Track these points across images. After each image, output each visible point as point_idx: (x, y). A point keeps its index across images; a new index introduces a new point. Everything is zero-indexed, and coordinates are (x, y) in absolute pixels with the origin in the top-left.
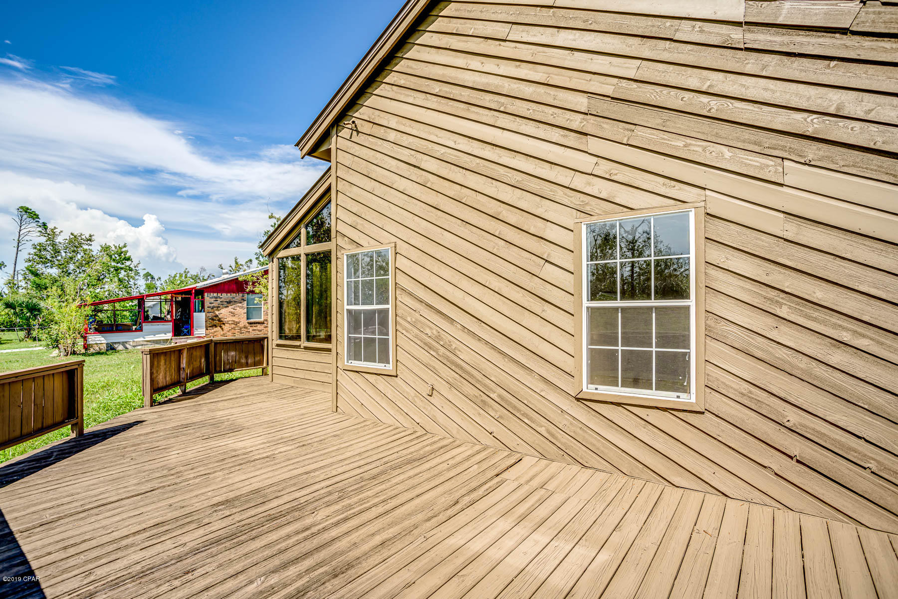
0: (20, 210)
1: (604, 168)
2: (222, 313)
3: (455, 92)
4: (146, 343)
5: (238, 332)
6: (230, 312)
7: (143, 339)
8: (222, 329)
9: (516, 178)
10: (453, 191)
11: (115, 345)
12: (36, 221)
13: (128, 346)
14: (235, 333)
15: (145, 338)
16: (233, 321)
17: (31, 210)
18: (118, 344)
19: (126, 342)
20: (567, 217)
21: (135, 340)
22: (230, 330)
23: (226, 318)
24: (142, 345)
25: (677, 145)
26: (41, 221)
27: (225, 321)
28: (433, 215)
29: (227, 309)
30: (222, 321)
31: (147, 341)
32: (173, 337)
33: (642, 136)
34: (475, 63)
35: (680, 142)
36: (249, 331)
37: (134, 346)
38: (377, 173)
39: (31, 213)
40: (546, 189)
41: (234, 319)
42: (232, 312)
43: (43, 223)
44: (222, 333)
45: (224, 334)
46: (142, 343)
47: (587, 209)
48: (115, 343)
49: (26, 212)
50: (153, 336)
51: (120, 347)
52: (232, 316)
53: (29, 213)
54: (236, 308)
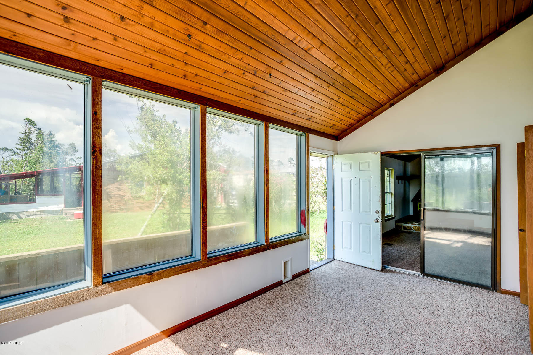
0: (25, 120)
2: (109, 188)
4: (39, 213)
5: (124, 204)
6: (116, 187)
7: (36, 210)
8: (110, 202)
11: (9, 215)
12: (35, 127)
13: (22, 216)
14: (121, 205)
15: (38, 209)
16: (119, 195)
17: (32, 120)
18: (13, 214)
19: (20, 212)
21: (29, 210)
22: (116, 202)
23: (113, 193)
24: (36, 215)
26: (37, 127)
27: (112, 195)
29: (113, 185)
30: (109, 195)
31: (40, 211)
32: (64, 209)
36: (133, 204)
37: (28, 216)
39: (32, 123)
41: (120, 193)
42: (118, 188)
43: (39, 128)
44: (109, 205)
45: (111, 206)
46: (35, 213)
48: (10, 213)
49: (29, 122)
50: (46, 207)
51: (15, 217)
52: (118, 190)
53: (31, 122)
54: (121, 184)
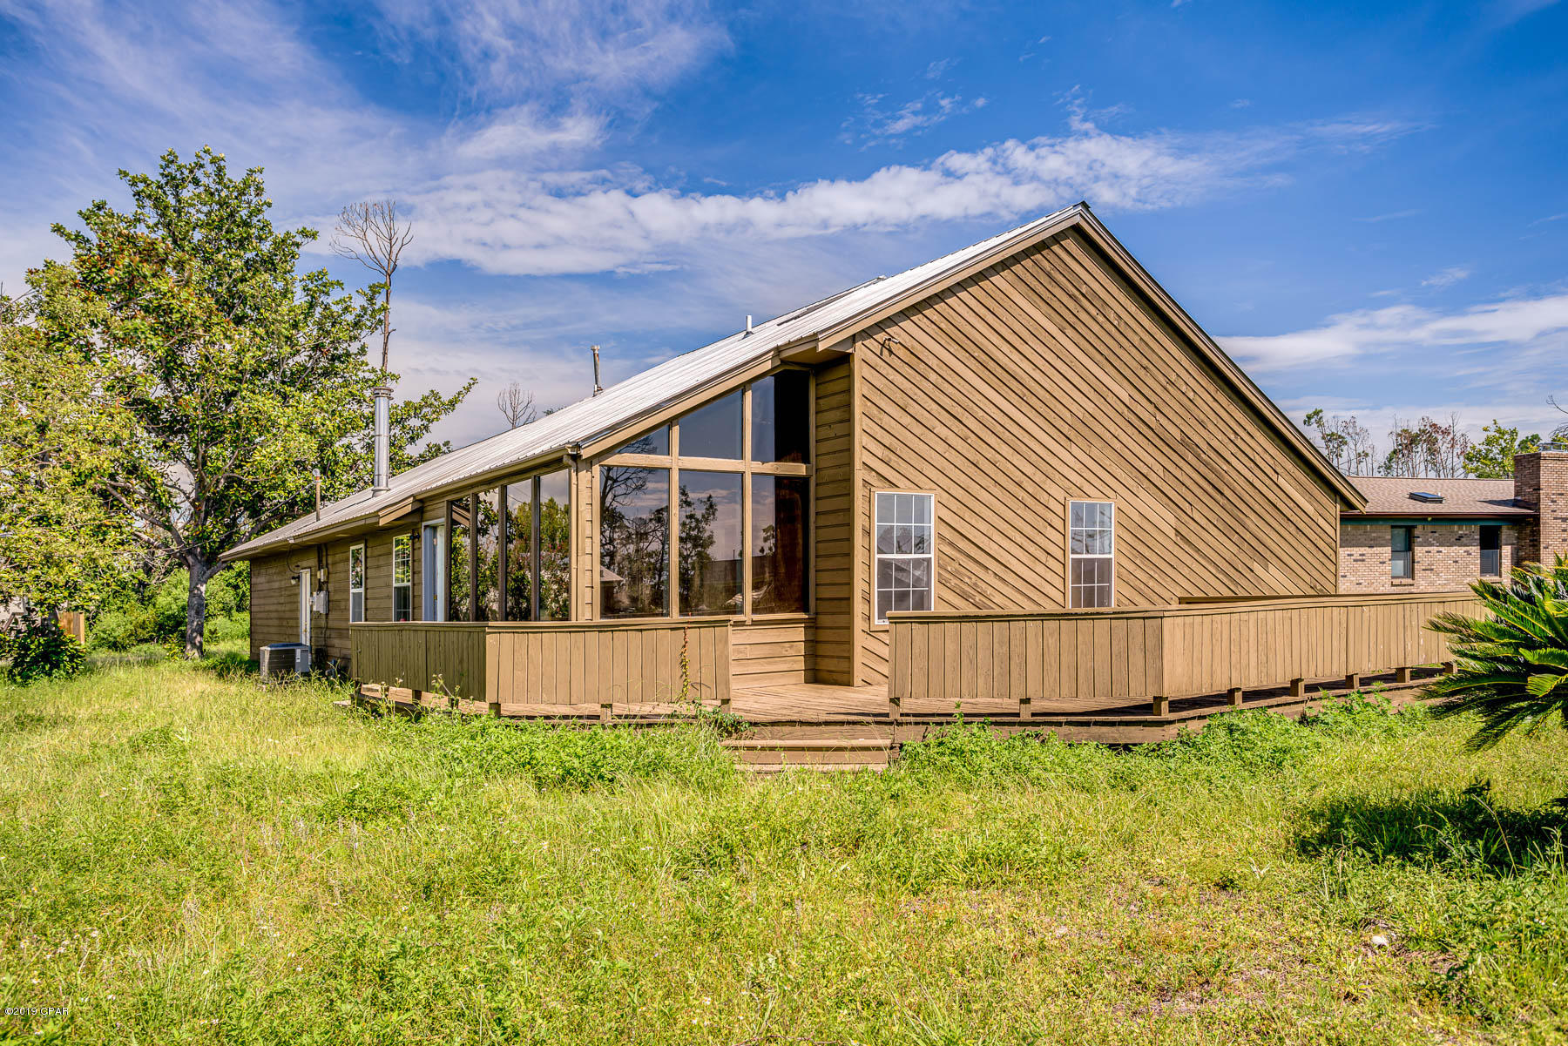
1: (1077, 466)
3: (991, 365)
9: (1034, 458)
10: (990, 454)
20: (1060, 495)
25: (1106, 463)
28: (971, 470)
33: (1095, 453)
34: (1006, 348)
35: (1108, 462)
38: (914, 409)
40: (1050, 471)
47: (1070, 491)
